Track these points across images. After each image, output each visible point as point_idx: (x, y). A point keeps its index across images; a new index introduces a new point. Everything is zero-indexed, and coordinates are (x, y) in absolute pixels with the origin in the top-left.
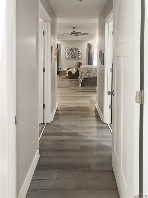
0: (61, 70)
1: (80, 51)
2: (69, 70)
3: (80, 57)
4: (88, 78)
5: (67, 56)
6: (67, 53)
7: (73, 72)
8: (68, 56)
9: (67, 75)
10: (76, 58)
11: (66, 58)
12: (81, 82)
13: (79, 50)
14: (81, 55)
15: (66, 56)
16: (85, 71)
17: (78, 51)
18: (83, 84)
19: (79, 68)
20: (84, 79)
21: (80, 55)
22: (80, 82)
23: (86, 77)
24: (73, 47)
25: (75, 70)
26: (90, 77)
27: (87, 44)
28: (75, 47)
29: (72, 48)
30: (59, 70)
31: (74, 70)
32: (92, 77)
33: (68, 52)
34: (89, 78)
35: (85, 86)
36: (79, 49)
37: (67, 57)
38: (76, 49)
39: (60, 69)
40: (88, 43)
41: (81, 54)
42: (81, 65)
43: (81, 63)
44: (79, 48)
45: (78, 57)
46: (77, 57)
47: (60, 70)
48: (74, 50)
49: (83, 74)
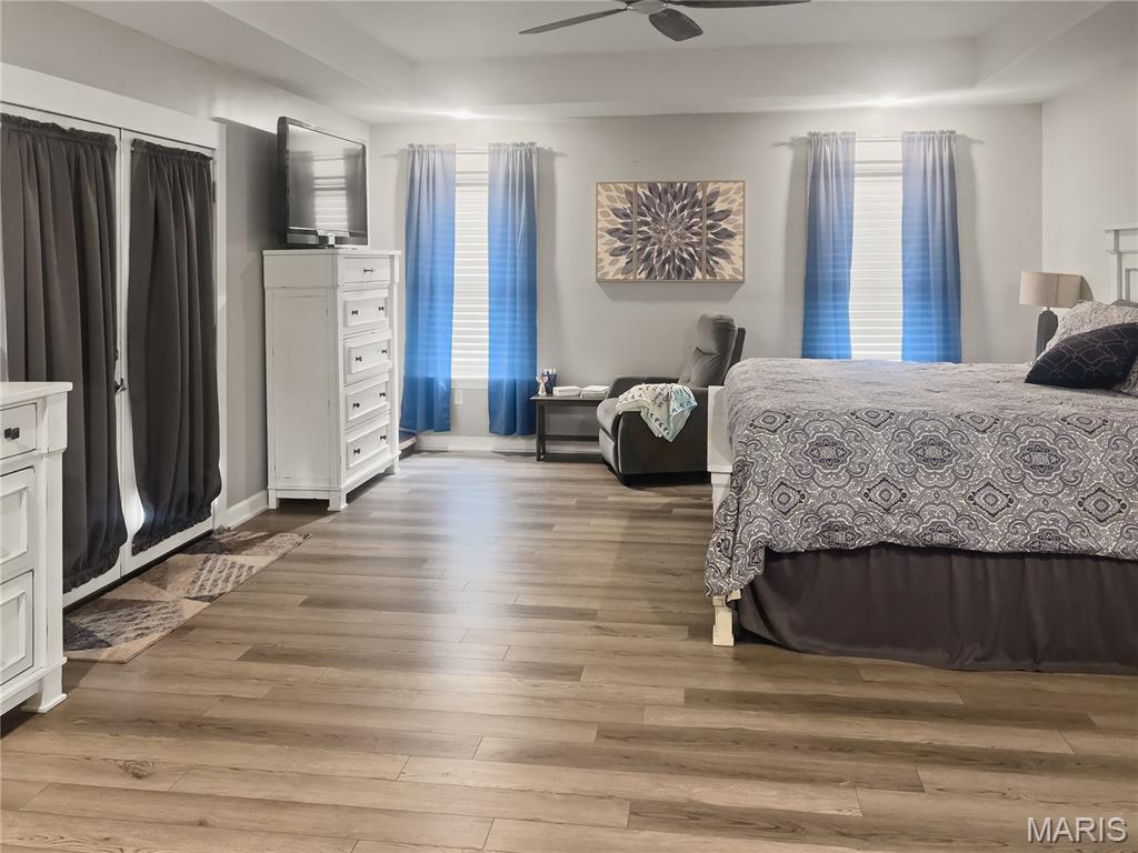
0: (558, 392)
1: (726, 214)
2: (626, 401)
3: (726, 270)
4: (820, 544)
5: (609, 259)
6: (611, 232)
7: (665, 422)
8: (623, 260)
9: (607, 446)
10: (690, 275)
11: (601, 281)
12: (735, 606)
13: (719, 206)
14: (733, 246)
15: (599, 261)
16: (777, 456)
17: (709, 216)
18: (753, 624)
19: (717, 377)
20: (772, 555)
21: (725, 254)
22: (717, 600)
23: (794, 537)
24: (661, 177)
25: (681, 398)
26: (840, 538)
27: (794, 143)
28: (681, 176)
29: (652, 187)
30: (542, 394)
31: (668, 399)
32: (866, 534)
33: (618, 223)
34: (838, 553)
35: (783, 645)
36: (715, 195)
37: (614, 268)
38: (691, 190)
39: (552, 382)
40: (803, 134)
41: (738, 239)
42: (736, 358)
43: (737, 326)
44: (723, 187)
45: (713, 274)
46: (698, 274)
47: (549, 391)
48: (669, 207)
49: (759, 503)
